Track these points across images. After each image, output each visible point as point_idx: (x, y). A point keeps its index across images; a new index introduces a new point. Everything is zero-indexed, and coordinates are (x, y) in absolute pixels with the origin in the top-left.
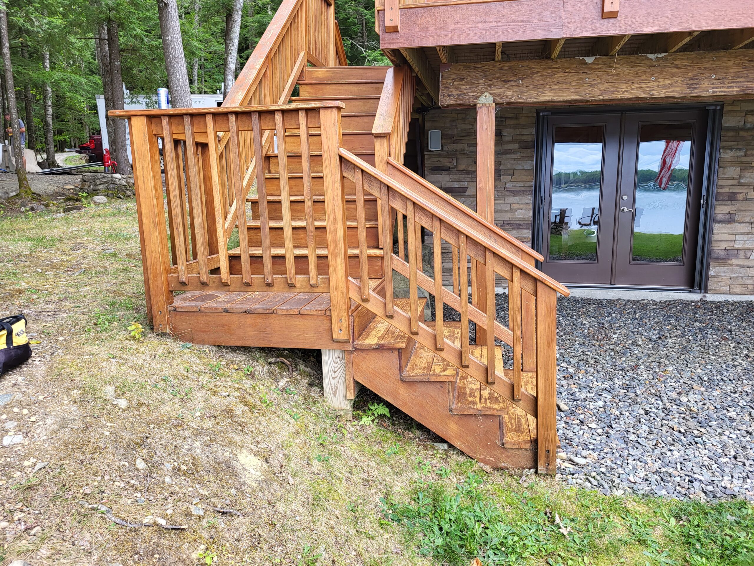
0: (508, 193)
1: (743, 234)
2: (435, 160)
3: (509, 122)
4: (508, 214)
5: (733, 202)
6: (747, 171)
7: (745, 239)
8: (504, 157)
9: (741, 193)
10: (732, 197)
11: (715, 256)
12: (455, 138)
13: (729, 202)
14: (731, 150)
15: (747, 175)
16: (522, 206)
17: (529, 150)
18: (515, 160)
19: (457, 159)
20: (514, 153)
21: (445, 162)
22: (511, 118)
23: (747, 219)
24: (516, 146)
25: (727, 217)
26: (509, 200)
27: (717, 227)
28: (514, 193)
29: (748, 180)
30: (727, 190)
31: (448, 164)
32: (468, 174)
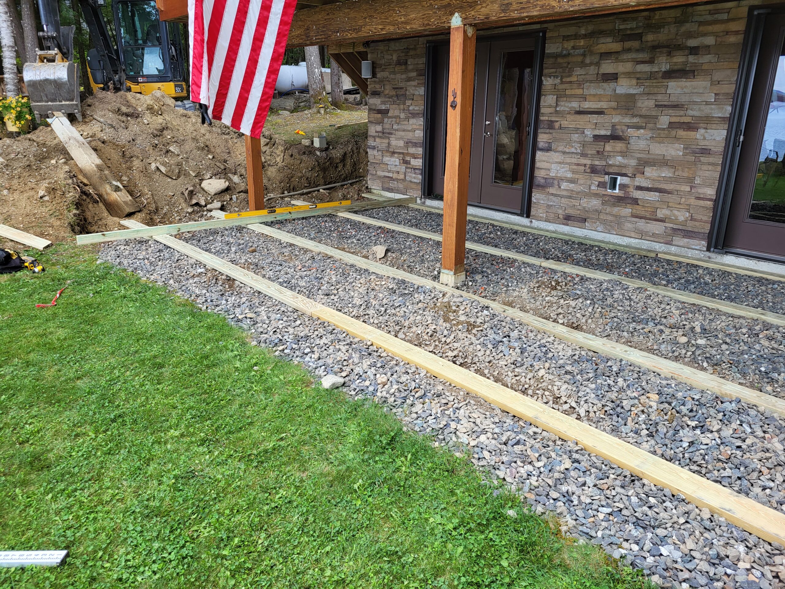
0: (410, 115)
1: (557, 163)
2: (373, 86)
3: (412, 53)
4: (411, 134)
5: (551, 131)
6: (562, 99)
7: (558, 168)
8: (408, 83)
9: (557, 121)
10: (551, 125)
11: (537, 183)
12: (383, 67)
13: (548, 131)
14: (550, 77)
15: (562, 103)
16: (418, 127)
17: (421, 78)
18: (415, 86)
19: (384, 85)
20: (414, 80)
21: (378, 87)
22: (412, 49)
23: (560, 149)
24: (414, 74)
25: (547, 145)
26: (412, 121)
27: (539, 154)
28: (414, 115)
29: (562, 108)
30: (547, 118)
31: (379, 90)
32: (389, 98)
